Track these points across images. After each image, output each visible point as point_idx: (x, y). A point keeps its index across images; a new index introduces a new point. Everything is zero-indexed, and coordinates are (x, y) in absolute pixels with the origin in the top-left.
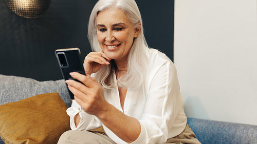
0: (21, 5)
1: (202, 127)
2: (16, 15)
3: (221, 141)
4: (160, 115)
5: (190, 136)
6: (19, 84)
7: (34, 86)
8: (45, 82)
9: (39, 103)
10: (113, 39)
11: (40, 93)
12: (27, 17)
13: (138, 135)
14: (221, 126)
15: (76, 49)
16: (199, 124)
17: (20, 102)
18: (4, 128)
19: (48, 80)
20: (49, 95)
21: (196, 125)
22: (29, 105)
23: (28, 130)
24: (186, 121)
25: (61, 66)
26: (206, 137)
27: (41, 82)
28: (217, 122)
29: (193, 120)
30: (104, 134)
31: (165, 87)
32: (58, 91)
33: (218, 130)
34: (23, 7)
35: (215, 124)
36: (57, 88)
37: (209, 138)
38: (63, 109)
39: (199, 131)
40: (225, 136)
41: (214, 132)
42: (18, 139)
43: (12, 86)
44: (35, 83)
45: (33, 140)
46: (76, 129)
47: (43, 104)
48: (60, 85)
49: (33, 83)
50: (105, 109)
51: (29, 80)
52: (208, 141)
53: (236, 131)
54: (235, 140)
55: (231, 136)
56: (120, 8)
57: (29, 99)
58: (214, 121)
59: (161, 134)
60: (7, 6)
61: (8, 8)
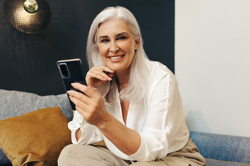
0: (22, 21)
1: (204, 141)
2: (17, 30)
3: (224, 155)
4: (160, 129)
5: (193, 150)
6: (21, 99)
7: (36, 101)
8: (46, 97)
9: (41, 117)
10: (118, 49)
11: (42, 108)
12: (28, 33)
13: (138, 147)
14: (224, 140)
15: (78, 60)
16: (201, 138)
17: (22, 117)
18: (6, 142)
19: (50, 95)
20: (50, 109)
21: (199, 138)
22: (31, 119)
23: (30, 144)
24: (188, 135)
25: (63, 77)
26: (208, 150)
27: (42, 97)
28: (220, 136)
29: (195, 134)
30: (106, 147)
31: (165, 100)
32: (59, 105)
33: (221, 143)
34: (25, 23)
35: (217, 138)
36: (59, 102)
37: (211, 151)
38: (65, 123)
39: (201, 144)
40: (227, 150)
41: (216, 146)
42: (20, 153)
43: (14, 101)
44: (36, 98)
45: (35, 154)
46: (77, 143)
47: (45, 118)
48: (61, 100)
49: (34, 97)
50: (105, 119)
51: (30, 95)
52: (211, 155)
53: (239, 144)
54: (238, 153)
55: (234, 149)
56: (122, 19)
57: (30, 113)
58: (216, 134)
59: (162, 147)
60: (8, 22)
61: (10, 24)
